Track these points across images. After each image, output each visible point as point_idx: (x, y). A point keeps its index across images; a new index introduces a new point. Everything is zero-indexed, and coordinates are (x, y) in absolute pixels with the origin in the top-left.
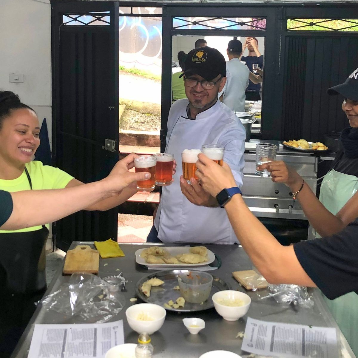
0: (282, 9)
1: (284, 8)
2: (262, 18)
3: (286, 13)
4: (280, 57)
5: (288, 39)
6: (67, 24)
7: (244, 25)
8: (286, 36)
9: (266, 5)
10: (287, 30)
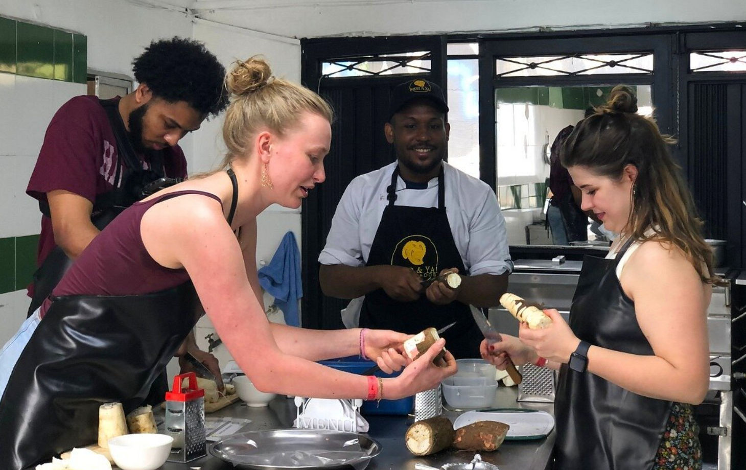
0: (677, 36)
1: (681, 35)
2: (644, 53)
3: (685, 44)
4: (678, 118)
5: (692, 86)
6: (330, 76)
7: (616, 66)
8: (689, 83)
9: (648, 30)
10: (690, 71)
